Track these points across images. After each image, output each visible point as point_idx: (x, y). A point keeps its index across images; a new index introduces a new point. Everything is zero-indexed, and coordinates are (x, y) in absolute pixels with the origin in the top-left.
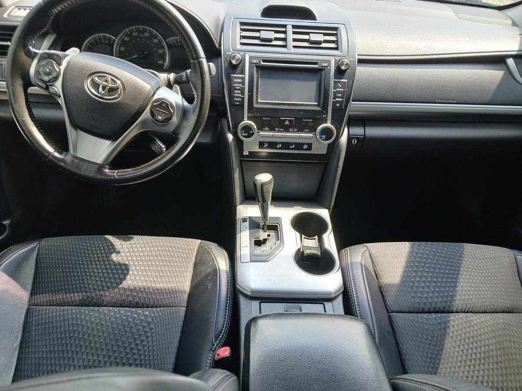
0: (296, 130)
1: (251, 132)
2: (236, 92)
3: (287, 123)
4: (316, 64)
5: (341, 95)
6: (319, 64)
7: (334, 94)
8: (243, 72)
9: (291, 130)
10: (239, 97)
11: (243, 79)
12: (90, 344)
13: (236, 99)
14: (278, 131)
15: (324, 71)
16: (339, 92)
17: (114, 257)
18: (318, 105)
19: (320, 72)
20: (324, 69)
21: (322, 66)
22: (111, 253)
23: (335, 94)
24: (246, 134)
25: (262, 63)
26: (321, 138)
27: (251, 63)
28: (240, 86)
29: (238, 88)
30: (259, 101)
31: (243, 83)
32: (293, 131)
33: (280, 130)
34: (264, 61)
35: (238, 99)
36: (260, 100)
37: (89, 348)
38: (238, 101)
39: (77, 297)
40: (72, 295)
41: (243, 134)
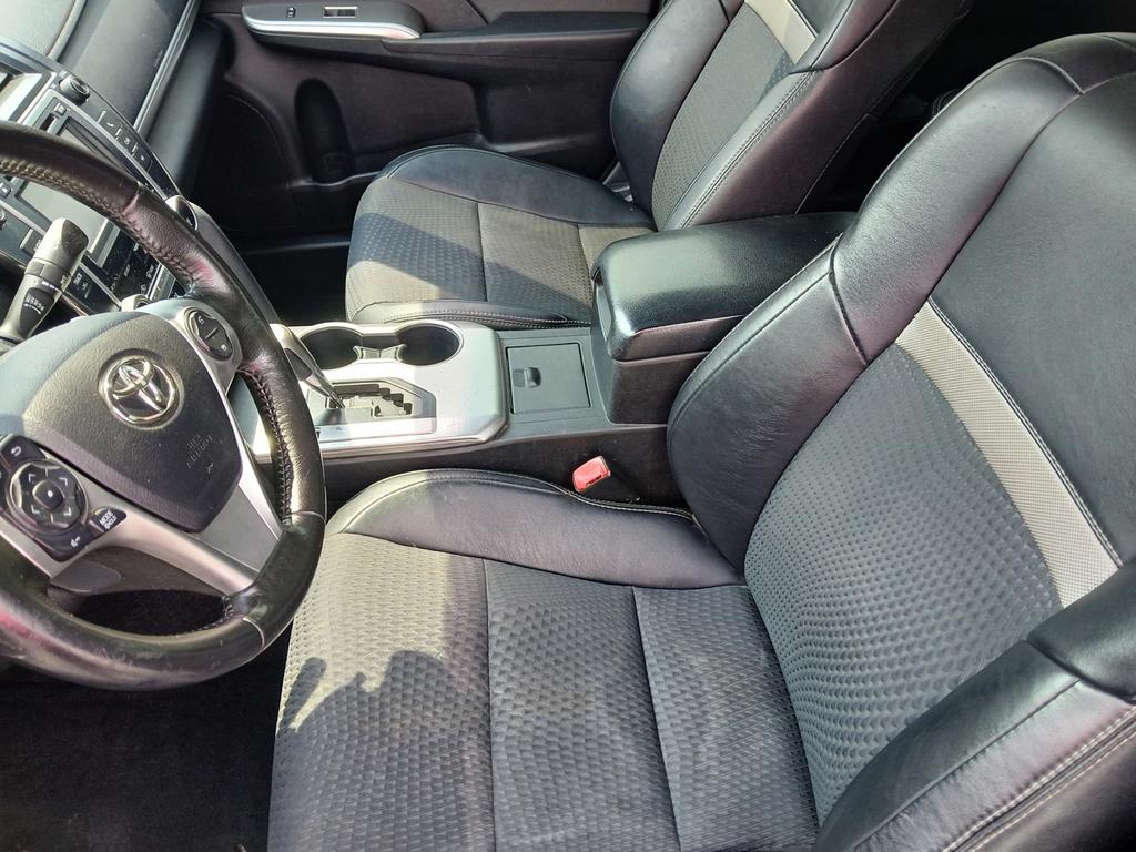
12: (568, 710)
17: (371, 685)
22: (362, 693)
37: (577, 711)
39: (471, 754)
40: (468, 765)
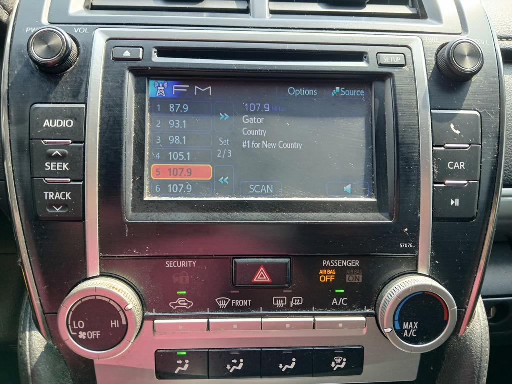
0: (297, 301)
1: (115, 324)
2: (50, 166)
3: (262, 277)
4: (359, 57)
5: (462, 166)
6: (372, 55)
7: (436, 162)
8: (79, 94)
9: (280, 304)
10: (63, 188)
11: (80, 118)
13: (51, 196)
14: (230, 308)
15: (389, 82)
16: (456, 155)
18: (380, 207)
19: (376, 85)
20: (390, 75)
21: (381, 65)
23: (440, 161)
24: (94, 335)
25: (156, 59)
26: (400, 333)
27: (112, 61)
28: (66, 146)
29: (57, 152)
30: (147, 198)
31: (79, 135)
32: (287, 307)
33: (238, 303)
34: (163, 52)
35: (59, 196)
36: (153, 193)
38: (58, 203)
41: (82, 335)
